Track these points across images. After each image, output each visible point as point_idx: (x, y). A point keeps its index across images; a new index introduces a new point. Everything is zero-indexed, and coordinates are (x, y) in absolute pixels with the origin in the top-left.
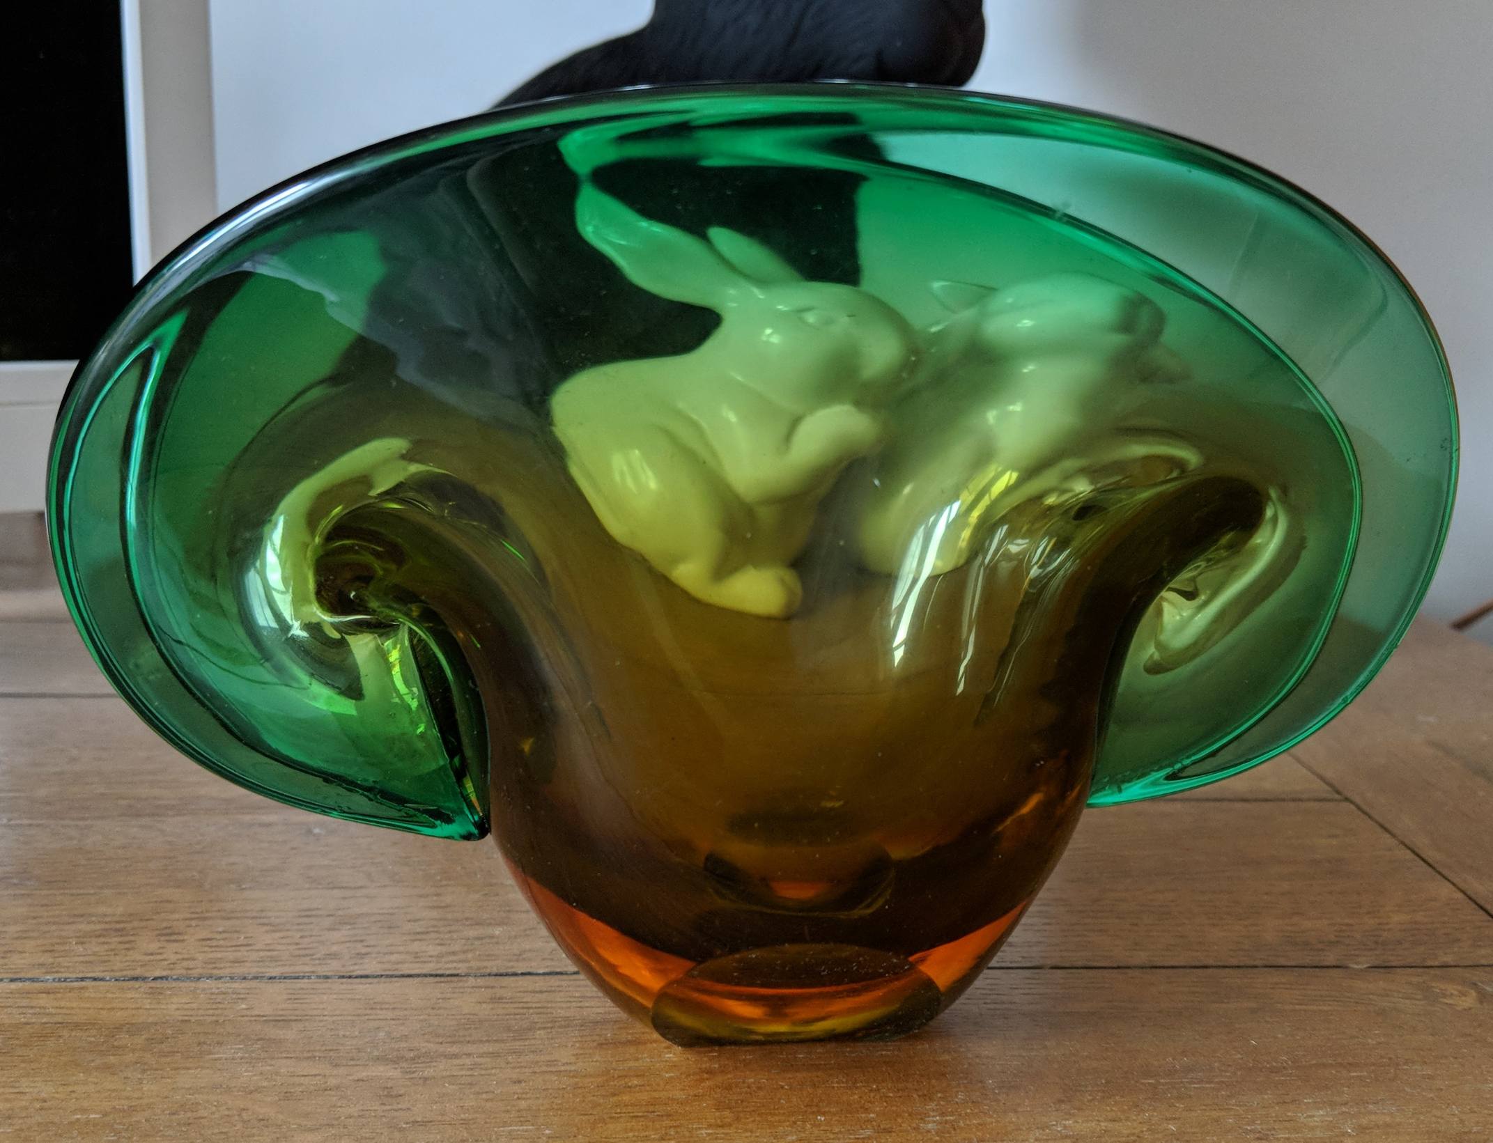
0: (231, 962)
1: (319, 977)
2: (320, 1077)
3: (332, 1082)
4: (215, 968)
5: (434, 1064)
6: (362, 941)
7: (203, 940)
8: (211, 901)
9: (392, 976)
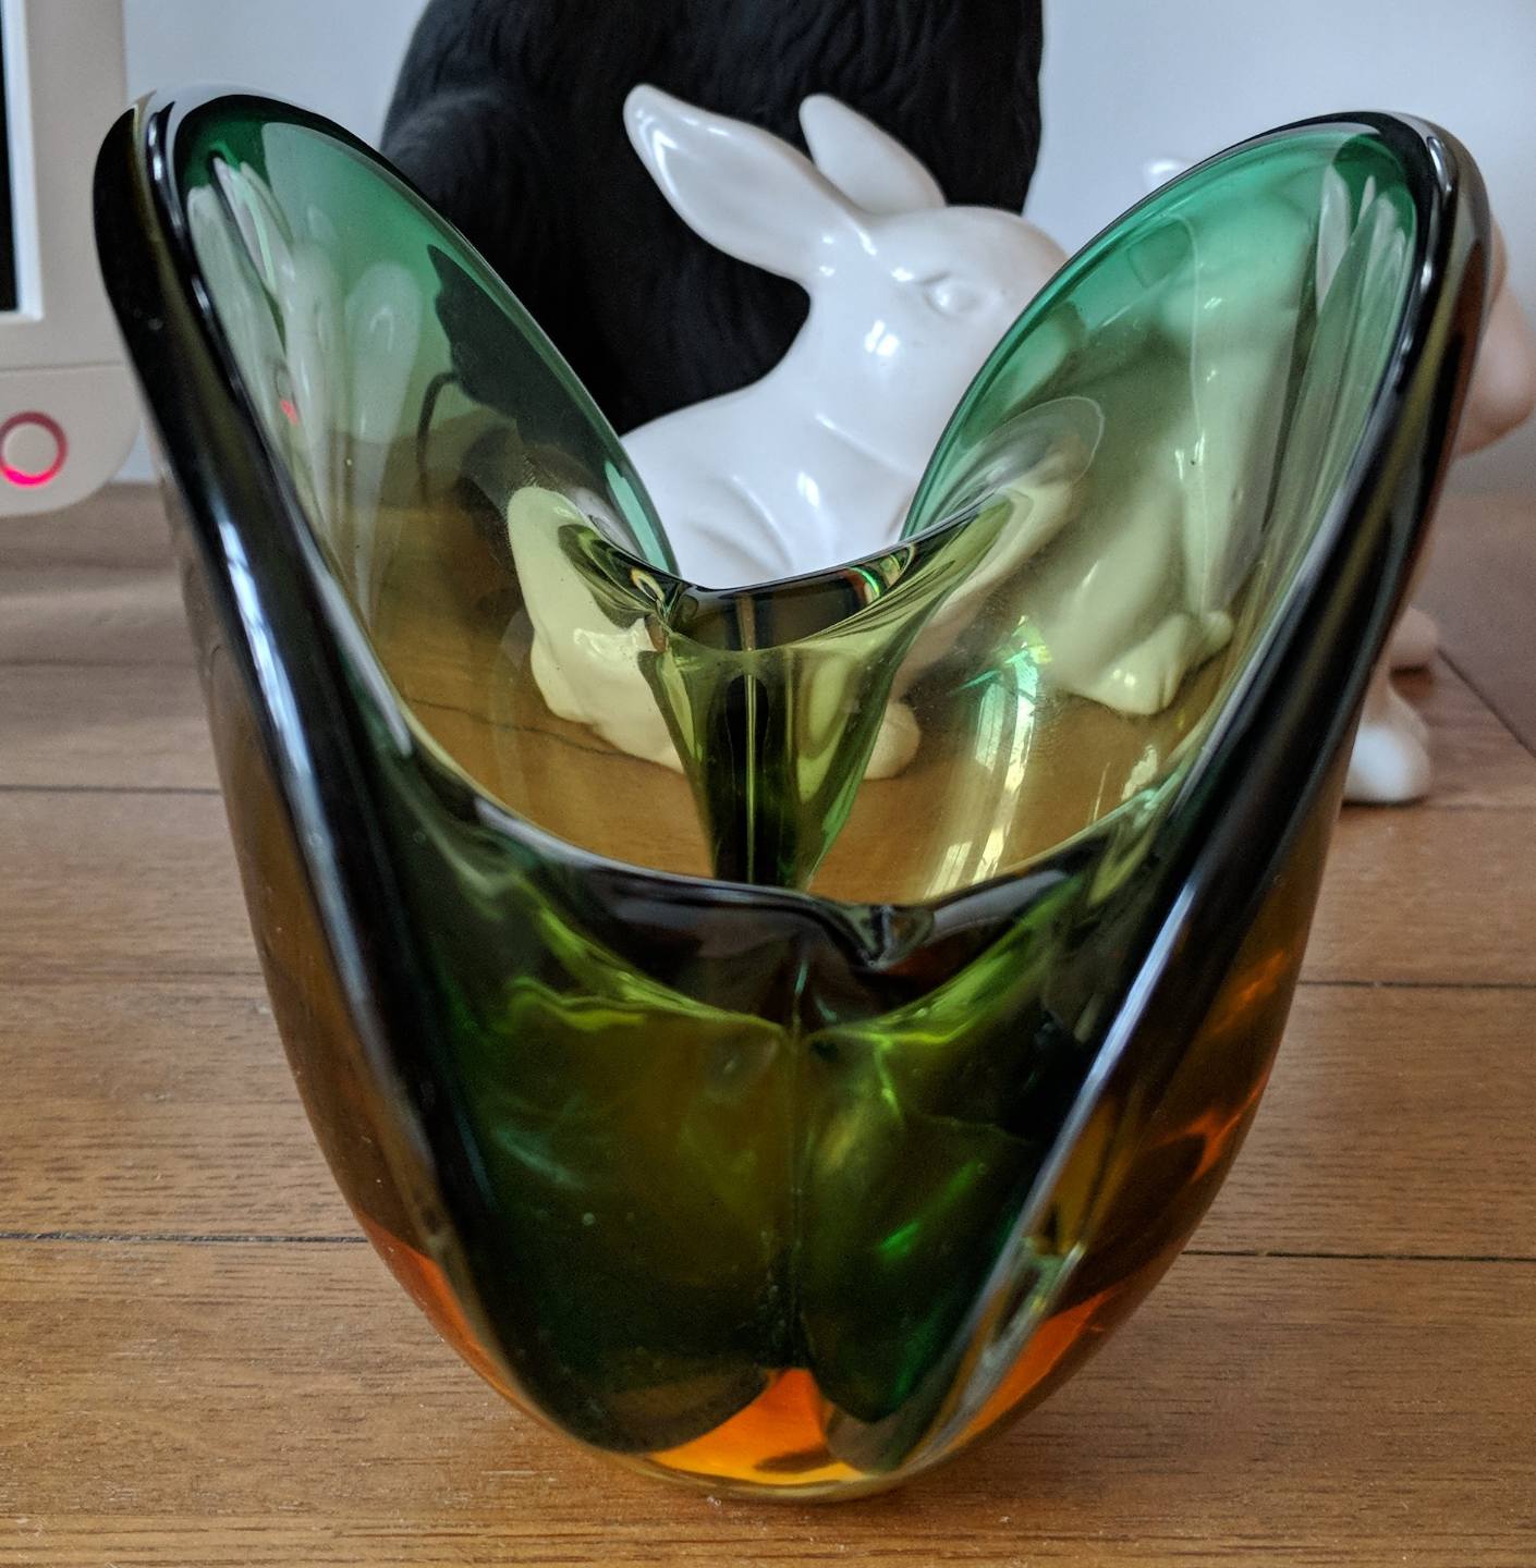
0: (142, 1214)
1: (259, 1239)
2: (255, 1390)
3: (272, 1397)
4: (120, 1222)
5: (407, 1375)
6: (318, 1185)
7: (107, 1179)
8: (118, 1119)
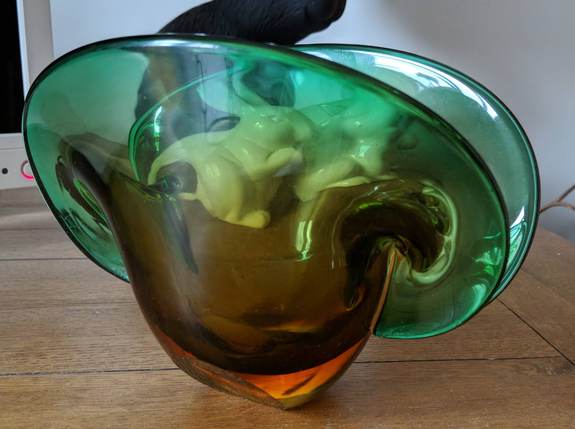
0: (64, 366)
1: (97, 372)
2: (97, 412)
3: (101, 414)
4: (58, 369)
5: (140, 406)
6: (113, 357)
7: (53, 358)
8: (56, 342)
9: (124, 371)
